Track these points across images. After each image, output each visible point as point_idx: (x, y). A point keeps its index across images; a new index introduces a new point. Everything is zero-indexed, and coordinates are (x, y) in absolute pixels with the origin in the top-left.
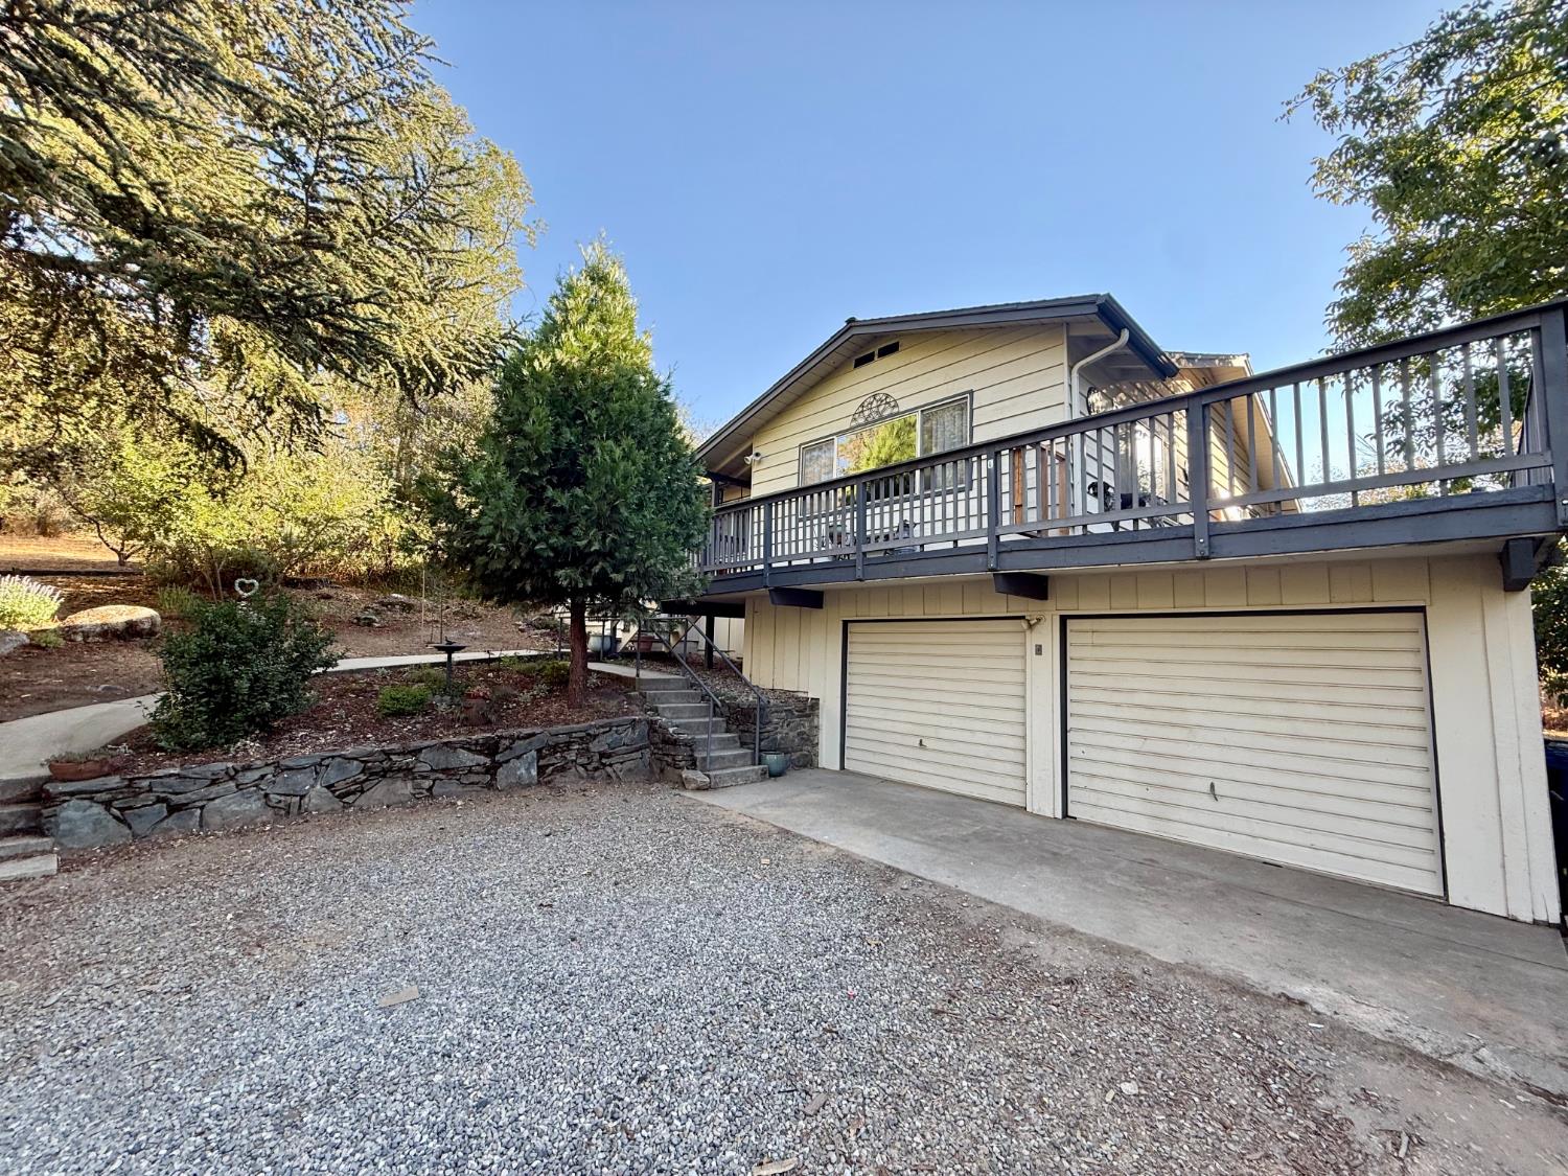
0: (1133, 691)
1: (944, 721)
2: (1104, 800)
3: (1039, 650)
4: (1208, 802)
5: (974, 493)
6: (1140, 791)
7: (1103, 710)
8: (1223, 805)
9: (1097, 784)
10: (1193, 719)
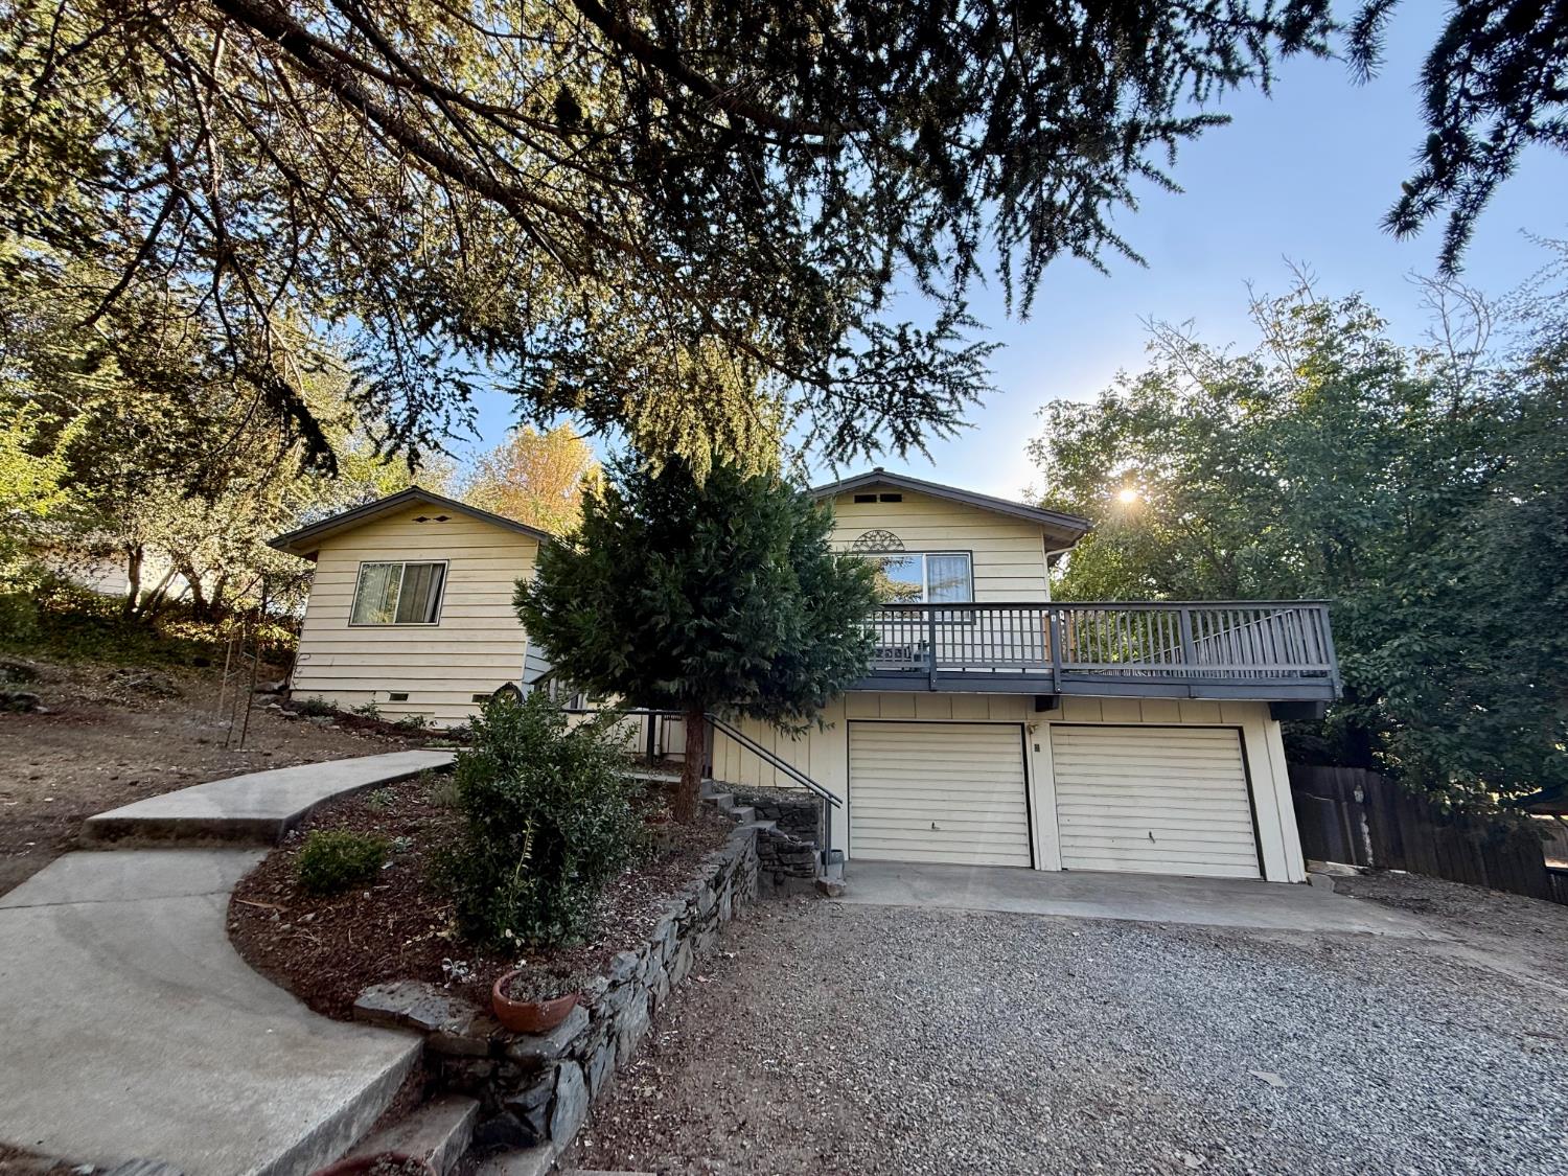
0: (1097, 776)
1: (953, 806)
2: (1085, 853)
3: (1037, 748)
4: (1148, 844)
5: (977, 627)
6: (1110, 844)
7: (1080, 790)
8: (1158, 845)
9: (1080, 842)
10: (1135, 792)
